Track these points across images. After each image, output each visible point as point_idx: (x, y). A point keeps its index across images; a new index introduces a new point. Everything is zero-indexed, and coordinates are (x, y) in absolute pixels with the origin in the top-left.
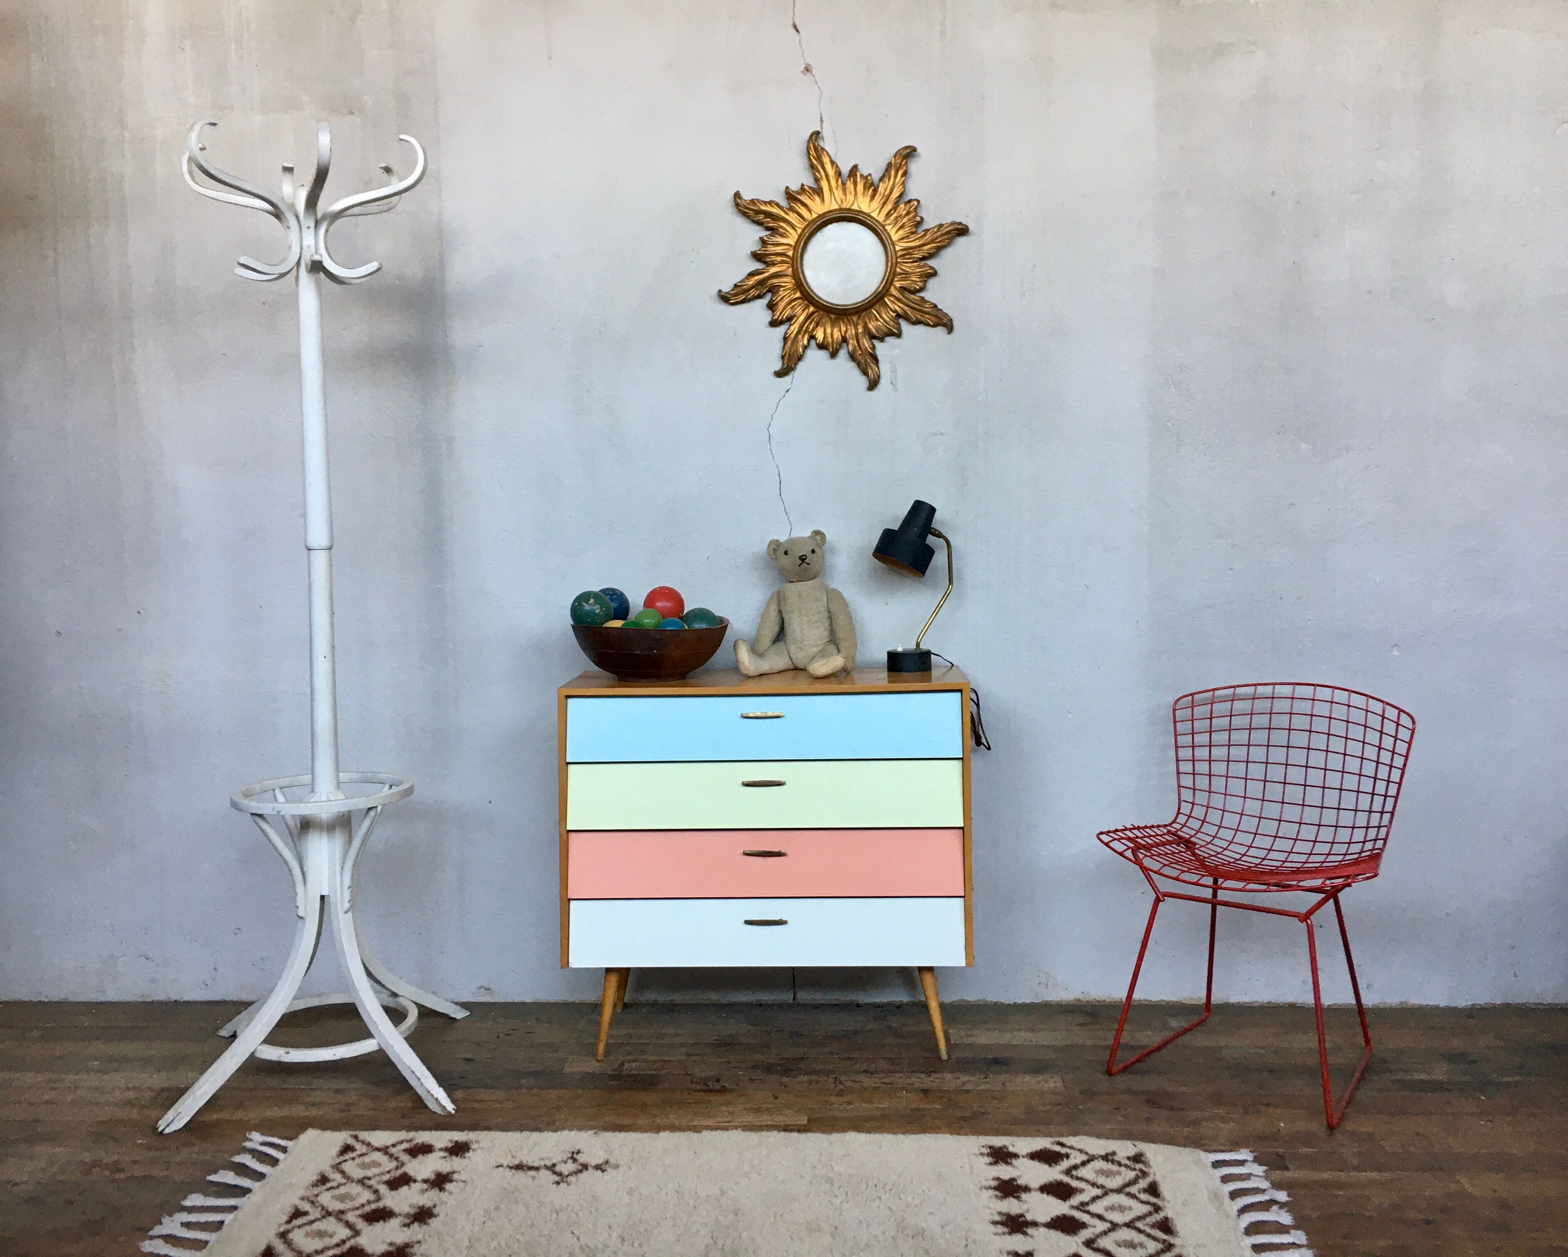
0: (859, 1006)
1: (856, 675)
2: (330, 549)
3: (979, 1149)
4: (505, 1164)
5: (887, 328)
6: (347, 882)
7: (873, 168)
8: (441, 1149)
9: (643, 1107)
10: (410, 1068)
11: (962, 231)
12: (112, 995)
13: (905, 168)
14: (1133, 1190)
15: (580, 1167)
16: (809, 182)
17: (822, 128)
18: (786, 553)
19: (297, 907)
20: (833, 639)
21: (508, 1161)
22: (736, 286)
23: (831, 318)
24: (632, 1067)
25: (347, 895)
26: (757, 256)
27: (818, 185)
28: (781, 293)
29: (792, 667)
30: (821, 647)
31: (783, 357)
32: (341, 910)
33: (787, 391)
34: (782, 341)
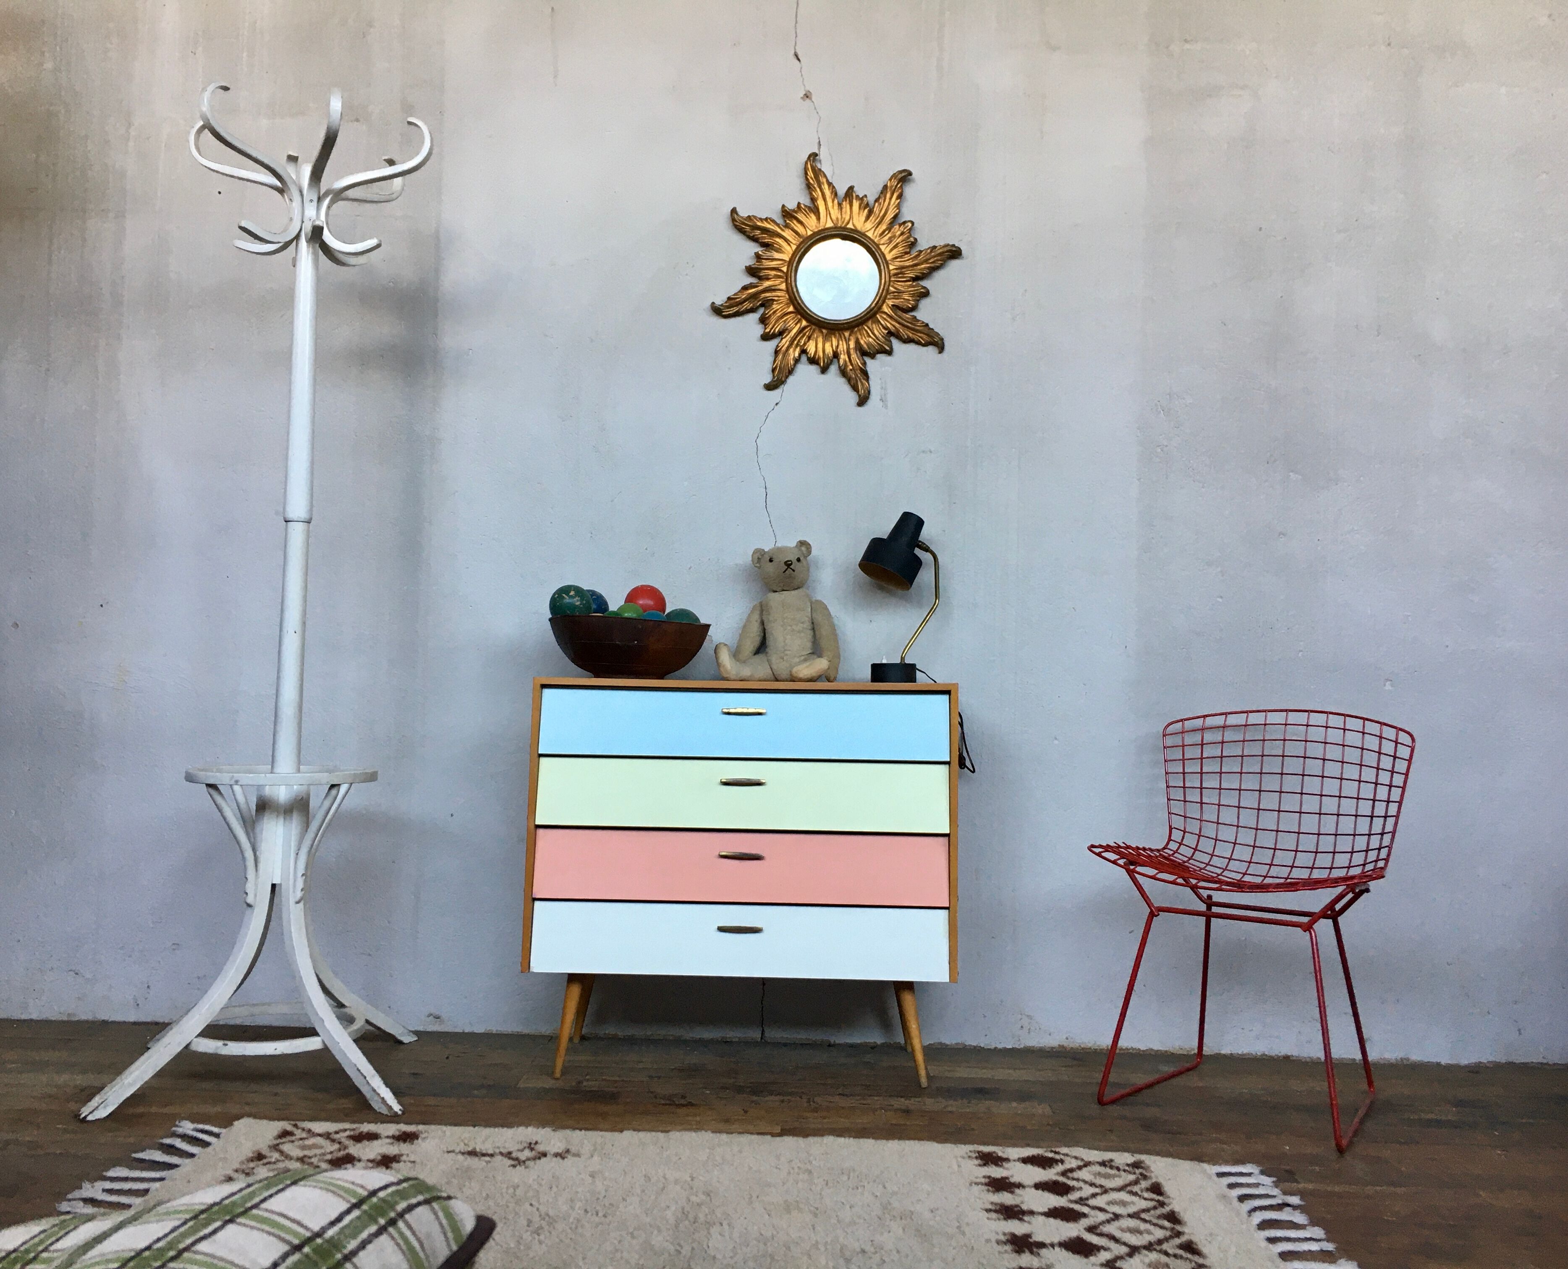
0: (831, 1045)
2: (309, 521)
3: (967, 1154)
4: (457, 1151)
5: (879, 345)
6: (302, 870)
7: (869, 189)
8: (388, 1137)
9: (604, 1116)
10: (355, 1067)
11: (955, 254)
13: (900, 192)
14: (1134, 1189)
15: (538, 1156)
16: (805, 201)
17: (819, 150)
18: (771, 561)
19: (247, 894)
20: (816, 651)
21: (462, 1147)
22: (729, 299)
23: (822, 332)
24: (591, 1085)
25: (300, 884)
26: (751, 271)
27: (814, 203)
28: (774, 306)
29: (773, 677)
30: (803, 653)
31: (773, 370)
32: (292, 901)
33: (777, 404)
34: (773, 354)
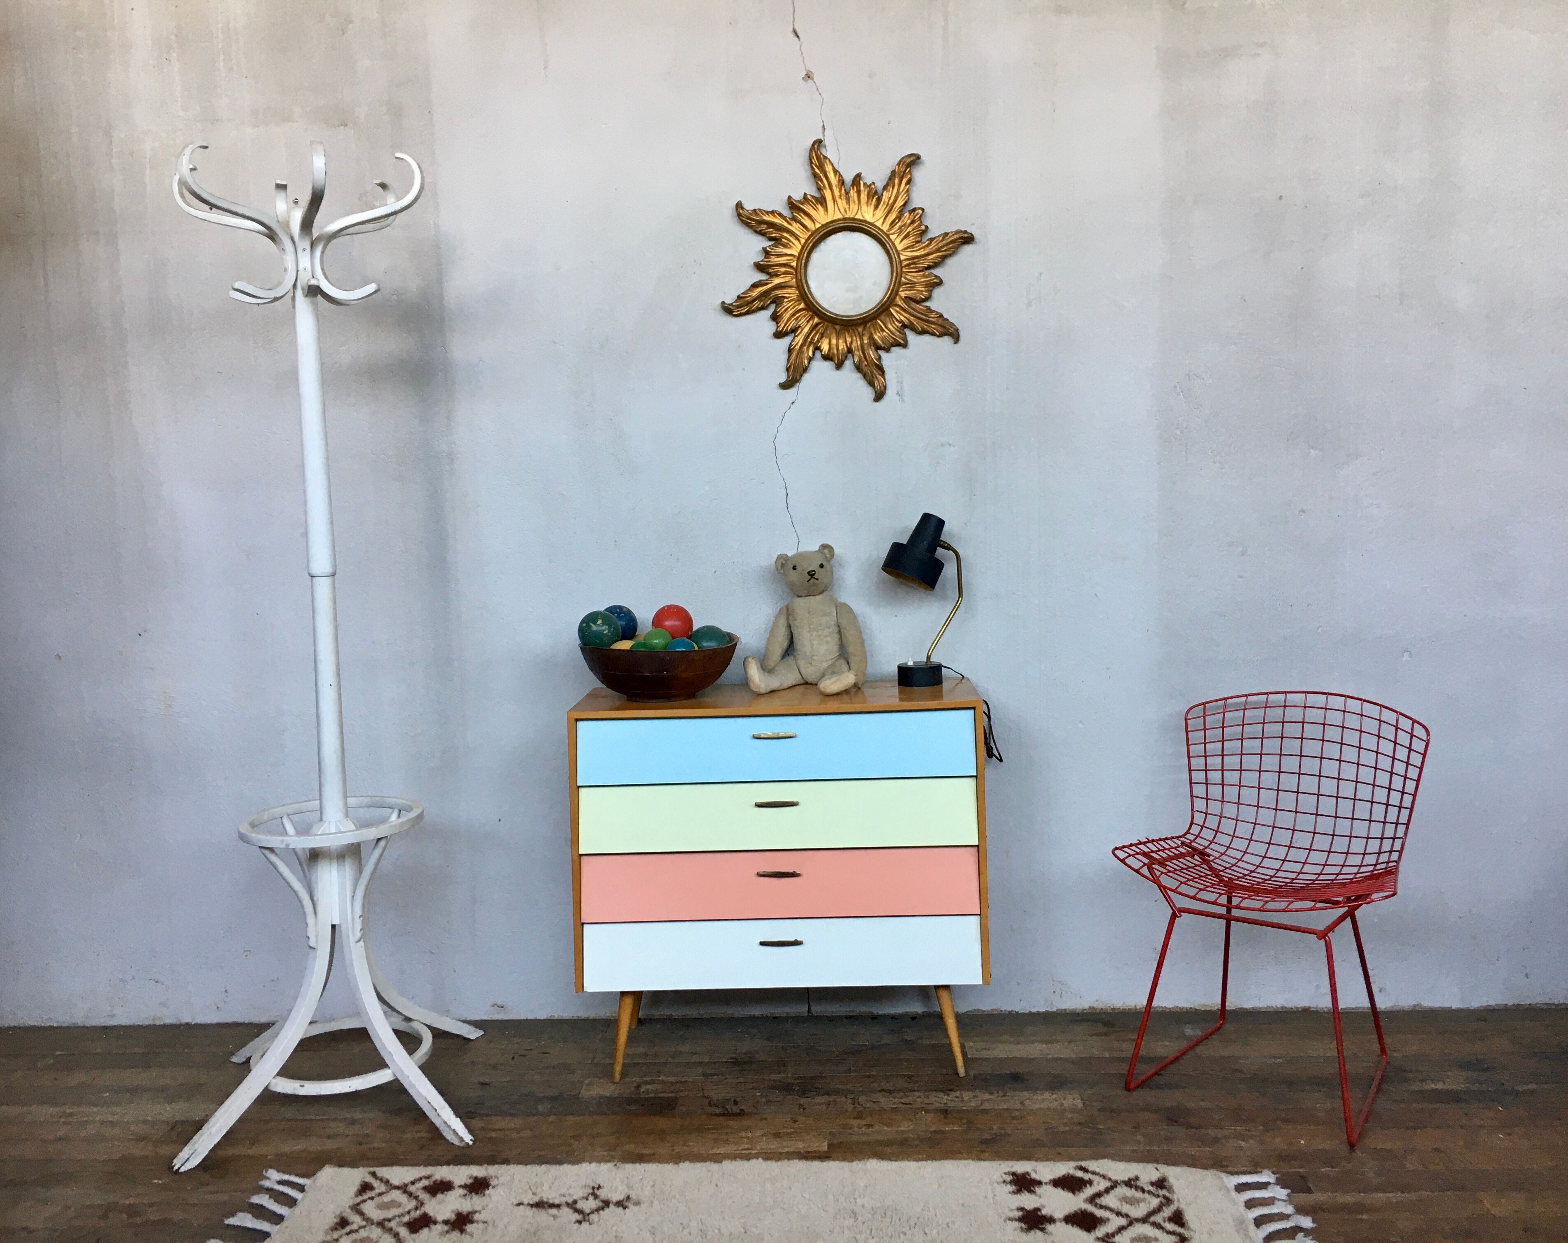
0: (874, 1018)
1: (866, 690)
2: (333, 575)
3: (1002, 1177)
4: (526, 1202)
5: (893, 338)
6: (358, 911)
7: (876, 176)
8: (460, 1187)
9: (662, 1135)
10: (426, 1099)
11: (967, 239)
12: (122, 1019)
13: (909, 176)
14: (1158, 1218)
15: (601, 1204)
16: (812, 191)
17: (824, 135)
18: (794, 568)
19: (308, 938)
20: (843, 654)
21: (529, 1198)
22: (739, 297)
23: (835, 329)
24: (649, 1089)
25: (358, 925)
26: (760, 267)
27: (821, 194)
28: (785, 304)
29: (802, 682)
30: (831, 662)
31: (788, 370)
32: (352, 940)
33: (793, 403)
34: (787, 353)
